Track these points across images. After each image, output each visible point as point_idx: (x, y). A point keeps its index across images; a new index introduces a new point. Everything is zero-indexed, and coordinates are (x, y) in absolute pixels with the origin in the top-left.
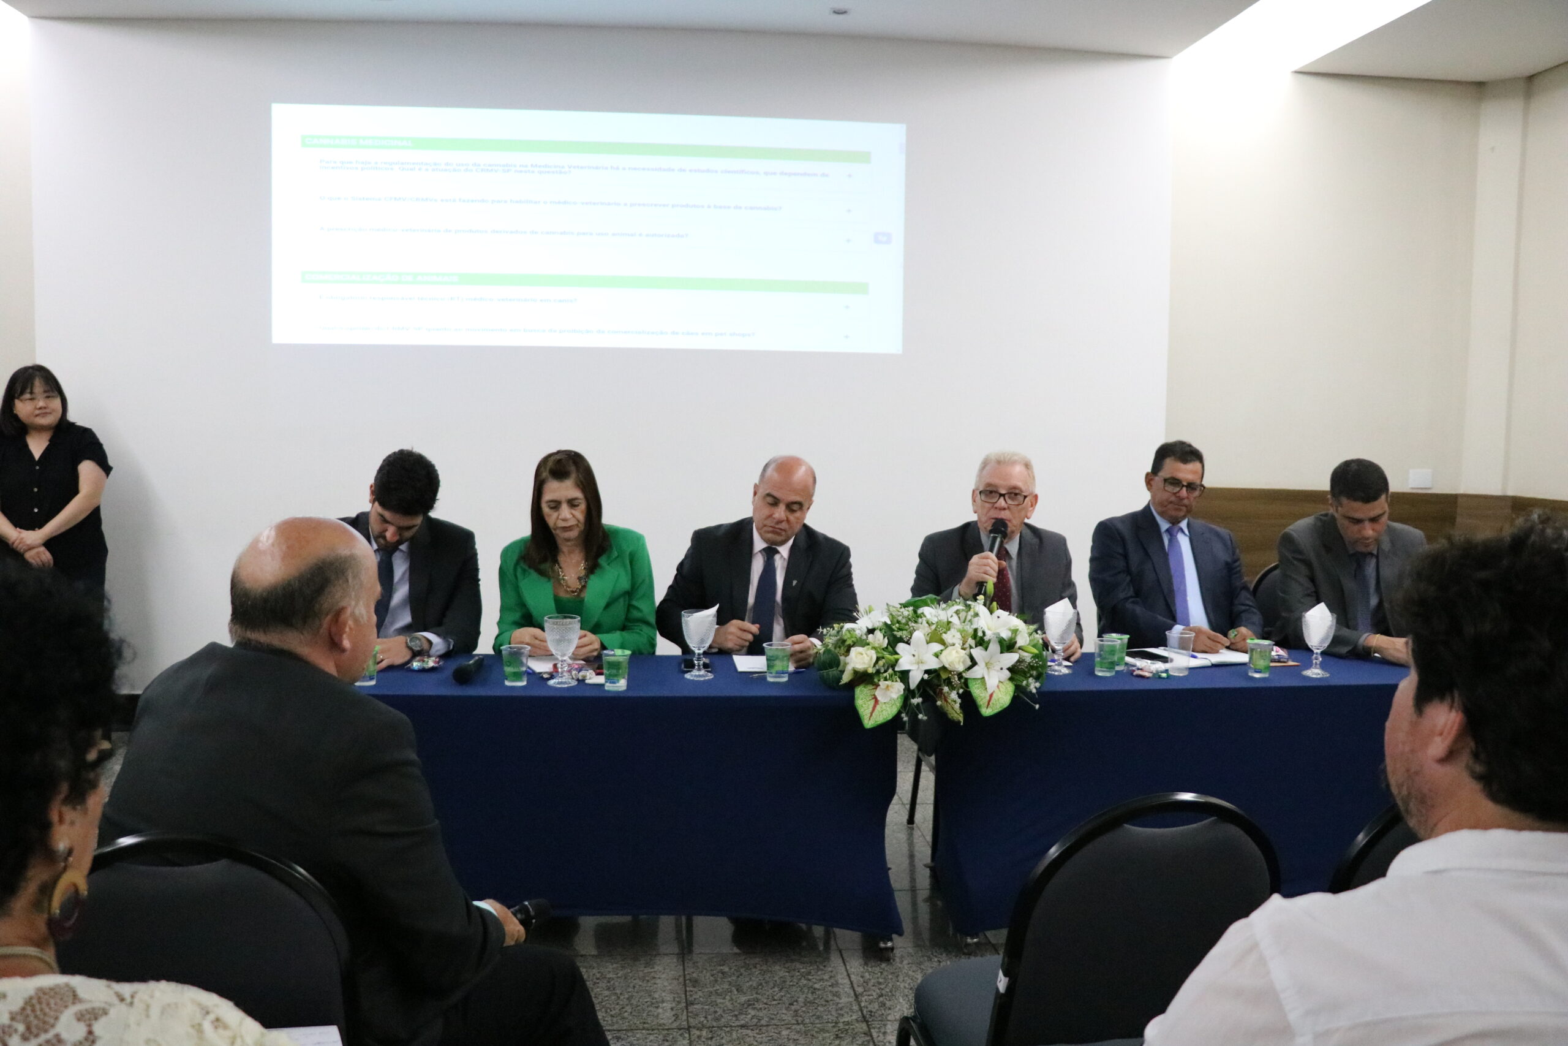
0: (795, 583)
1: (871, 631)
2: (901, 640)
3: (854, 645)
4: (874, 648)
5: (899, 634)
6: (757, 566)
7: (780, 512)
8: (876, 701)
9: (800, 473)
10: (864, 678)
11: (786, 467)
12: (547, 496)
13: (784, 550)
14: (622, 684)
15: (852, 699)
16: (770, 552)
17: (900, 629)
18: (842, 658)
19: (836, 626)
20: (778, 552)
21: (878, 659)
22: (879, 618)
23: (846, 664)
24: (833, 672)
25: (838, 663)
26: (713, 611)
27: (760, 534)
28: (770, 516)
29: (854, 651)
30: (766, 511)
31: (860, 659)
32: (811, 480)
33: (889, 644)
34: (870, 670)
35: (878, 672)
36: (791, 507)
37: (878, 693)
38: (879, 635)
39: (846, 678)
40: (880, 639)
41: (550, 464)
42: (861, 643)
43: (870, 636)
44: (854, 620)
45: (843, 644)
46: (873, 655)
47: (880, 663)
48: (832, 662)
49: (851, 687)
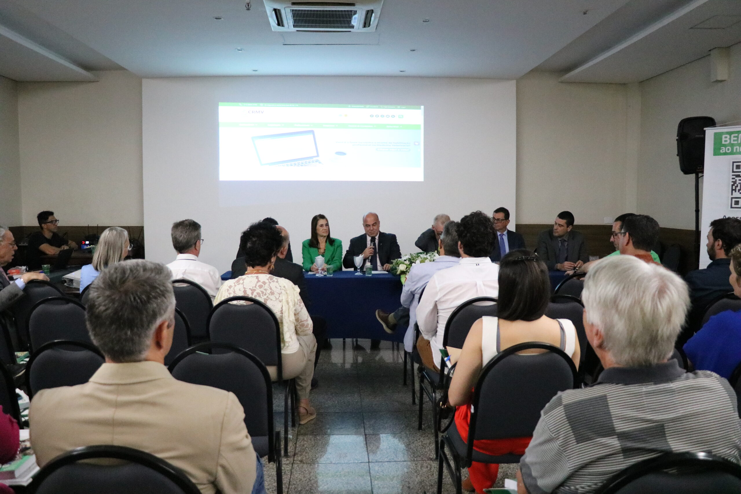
1: (405, 260)
2: (413, 262)
3: (401, 263)
5: (412, 261)
7: (371, 228)
8: (406, 278)
10: (403, 273)
13: (377, 238)
14: (332, 276)
15: (400, 278)
17: (413, 260)
18: (397, 268)
19: (396, 260)
22: (408, 257)
24: (395, 272)
25: (396, 269)
29: (400, 265)
30: (368, 229)
31: (402, 267)
34: (405, 270)
35: (407, 271)
36: (373, 225)
37: (406, 276)
39: (398, 273)
40: (407, 262)
43: (405, 262)
44: (401, 258)
45: (398, 264)
46: (405, 266)
47: (408, 268)
48: (394, 269)
49: (400, 275)
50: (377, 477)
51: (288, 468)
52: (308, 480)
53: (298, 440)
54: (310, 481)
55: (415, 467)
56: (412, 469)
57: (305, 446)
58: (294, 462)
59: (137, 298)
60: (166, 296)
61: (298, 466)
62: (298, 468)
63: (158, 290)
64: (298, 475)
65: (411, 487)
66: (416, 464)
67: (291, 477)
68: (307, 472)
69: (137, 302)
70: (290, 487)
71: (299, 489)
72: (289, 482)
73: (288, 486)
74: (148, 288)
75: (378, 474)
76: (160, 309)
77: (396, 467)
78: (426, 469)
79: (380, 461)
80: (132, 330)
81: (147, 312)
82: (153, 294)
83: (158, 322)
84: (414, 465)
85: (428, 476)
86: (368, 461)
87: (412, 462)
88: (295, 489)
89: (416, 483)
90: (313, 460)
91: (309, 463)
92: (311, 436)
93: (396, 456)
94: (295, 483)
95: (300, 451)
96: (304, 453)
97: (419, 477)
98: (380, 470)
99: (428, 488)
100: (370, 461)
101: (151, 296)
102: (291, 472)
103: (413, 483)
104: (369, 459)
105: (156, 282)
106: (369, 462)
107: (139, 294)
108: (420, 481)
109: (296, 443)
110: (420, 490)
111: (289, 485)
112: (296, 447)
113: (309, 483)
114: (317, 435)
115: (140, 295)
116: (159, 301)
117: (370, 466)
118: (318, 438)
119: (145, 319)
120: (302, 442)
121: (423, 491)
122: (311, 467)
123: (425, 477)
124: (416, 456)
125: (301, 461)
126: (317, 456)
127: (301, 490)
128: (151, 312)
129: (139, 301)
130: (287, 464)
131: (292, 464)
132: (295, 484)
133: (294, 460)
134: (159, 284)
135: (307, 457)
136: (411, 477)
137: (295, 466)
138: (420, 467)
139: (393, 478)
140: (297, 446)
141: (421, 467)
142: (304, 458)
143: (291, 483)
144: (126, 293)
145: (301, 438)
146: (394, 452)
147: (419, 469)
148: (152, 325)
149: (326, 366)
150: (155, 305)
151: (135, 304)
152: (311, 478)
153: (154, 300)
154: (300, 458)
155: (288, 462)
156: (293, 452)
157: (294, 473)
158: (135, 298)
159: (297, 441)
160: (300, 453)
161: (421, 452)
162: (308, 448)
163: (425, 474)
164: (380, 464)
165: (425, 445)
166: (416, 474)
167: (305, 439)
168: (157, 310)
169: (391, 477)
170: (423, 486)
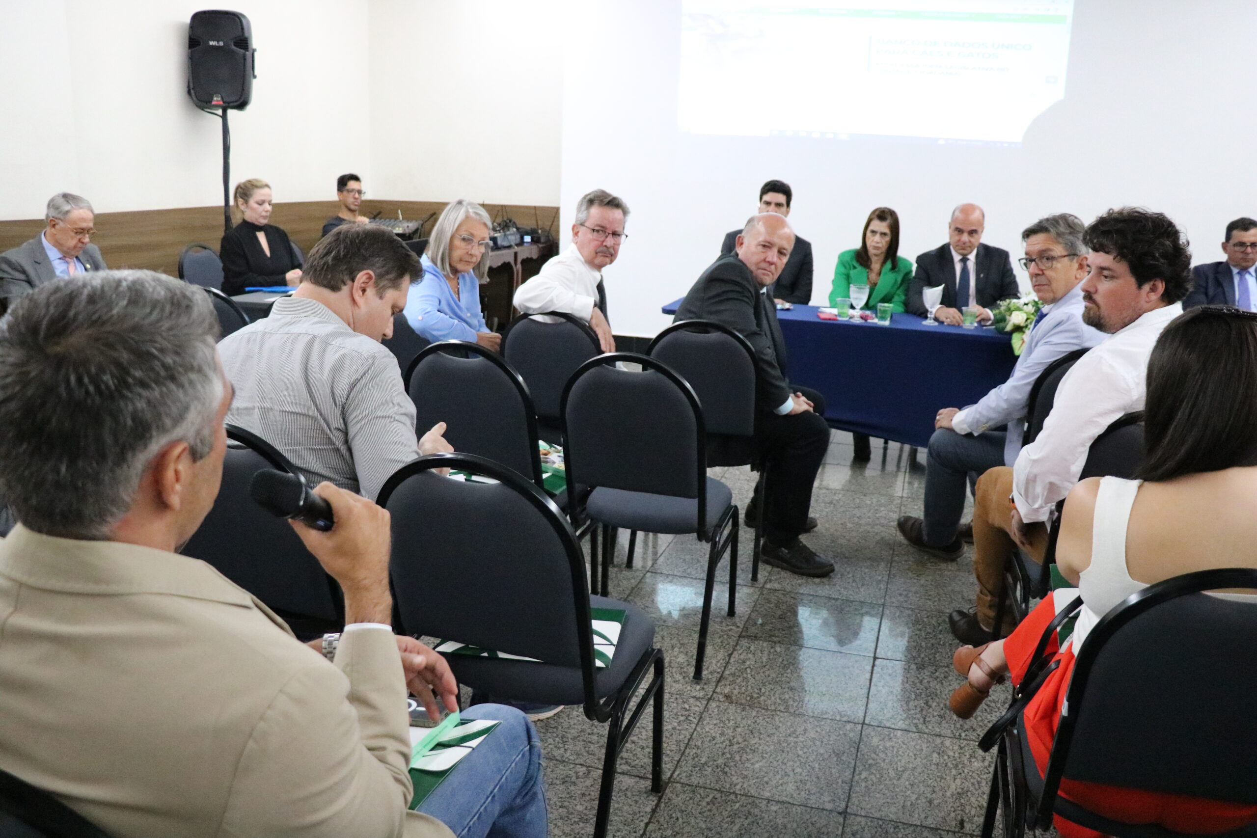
0: (982, 276)
1: (1026, 304)
3: (1016, 309)
4: (1026, 313)
6: (958, 268)
7: (965, 237)
8: (1023, 342)
9: (976, 215)
10: (1018, 329)
11: (967, 209)
12: (871, 228)
13: (972, 257)
14: (886, 323)
15: (1010, 339)
16: (964, 260)
18: (1008, 317)
19: (1008, 301)
20: (968, 259)
21: (1027, 319)
23: (1009, 321)
24: (1001, 325)
25: (1005, 320)
26: (941, 288)
27: (956, 251)
28: (959, 241)
29: (1014, 314)
30: (957, 238)
31: (1017, 318)
32: (981, 217)
33: (1035, 311)
34: (1022, 324)
35: (1026, 326)
36: (972, 232)
37: (1024, 337)
38: (1030, 306)
39: (1009, 328)
40: (1031, 309)
41: (877, 213)
42: (1019, 309)
43: (1025, 306)
44: (1019, 298)
45: (1010, 310)
46: (1025, 317)
47: (1029, 321)
48: (1001, 320)
49: (1011, 333)
50: (870, 761)
51: (697, 709)
52: (727, 742)
53: (738, 647)
54: (731, 745)
55: (957, 755)
56: (949, 757)
57: (748, 663)
58: (715, 695)
59: (86, 380)
60: (184, 380)
61: (719, 707)
62: (716, 710)
63: (157, 365)
64: (711, 726)
65: (936, 802)
66: (961, 748)
67: (695, 729)
68: (732, 723)
69: (87, 392)
70: (688, 751)
71: (703, 760)
72: (689, 740)
73: (683, 749)
74: (125, 357)
75: (873, 755)
76: (158, 416)
77: (918, 747)
78: (981, 764)
79: (888, 725)
80: (72, 463)
81: (116, 420)
82: (138, 374)
83: (155, 446)
84: (956, 748)
85: (979, 783)
86: (861, 721)
87: (955, 741)
88: (693, 759)
89: (948, 794)
90: (752, 697)
91: (741, 704)
92: (765, 644)
93: (925, 719)
94: (699, 743)
95: (733, 675)
96: (740, 679)
97: (958, 781)
98: (881, 747)
99: (973, 813)
100: (867, 722)
101: (130, 380)
102: (701, 717)
103: (941, 793)
104: (865, 717)
105: (153, 341)
106: (863, 723)
107: (93, 370)
108: (959, 790)
109: (730, 655)
110: (953, 815)
111: (686, 748)
112: (728, 663)
113: (726, 750)
114: (779, 642)
115: (97, 374)
116: (157, 393)
117: (863, 733)
118: (778, 649)
119: (109, 440)
120: (745, 654)
121: (959, 818)
122: (743, 713)
123: (973, 784)
124: (966, 727)
125: (727, 697)
126: (763, 690)
127: (706, 763)
128: (129, 422)
129: (91, 389)
130: (697, 699)
131: (709, 700)
132: (698, 748)
133: (714, 692)
134: (162, 350)
135: (743, 689)
136: (942, 778)
137: (713, 704)
138: (968, 756)
139: (903, 771)
140: (732, 660)
141: (971, 756)
142: (736, 692)
143: (692, 743)
144: (60, 362)
145: (744, 643)
146: (922, 710)
147: (966, 762)
148: (134, 455)
149: (840, 496)
150: (141, 405)
151: (79, 394)
152: (735, 740)
153: (140, 390)
154: (727, 690)
155: (702, 694)
156: (718, 673)
157: (705, 722)
158: (80, 380)
159: (734, 650)
160: (731, 679)
161: (980, 718)
162: (752, 670)
163: (975, 775)
164: (886, 731)
165: (993, 705)
166: (954, 772)
167: (752, 648)
168: (148, 416)
169: (899, 769)
170: (962, 805)
